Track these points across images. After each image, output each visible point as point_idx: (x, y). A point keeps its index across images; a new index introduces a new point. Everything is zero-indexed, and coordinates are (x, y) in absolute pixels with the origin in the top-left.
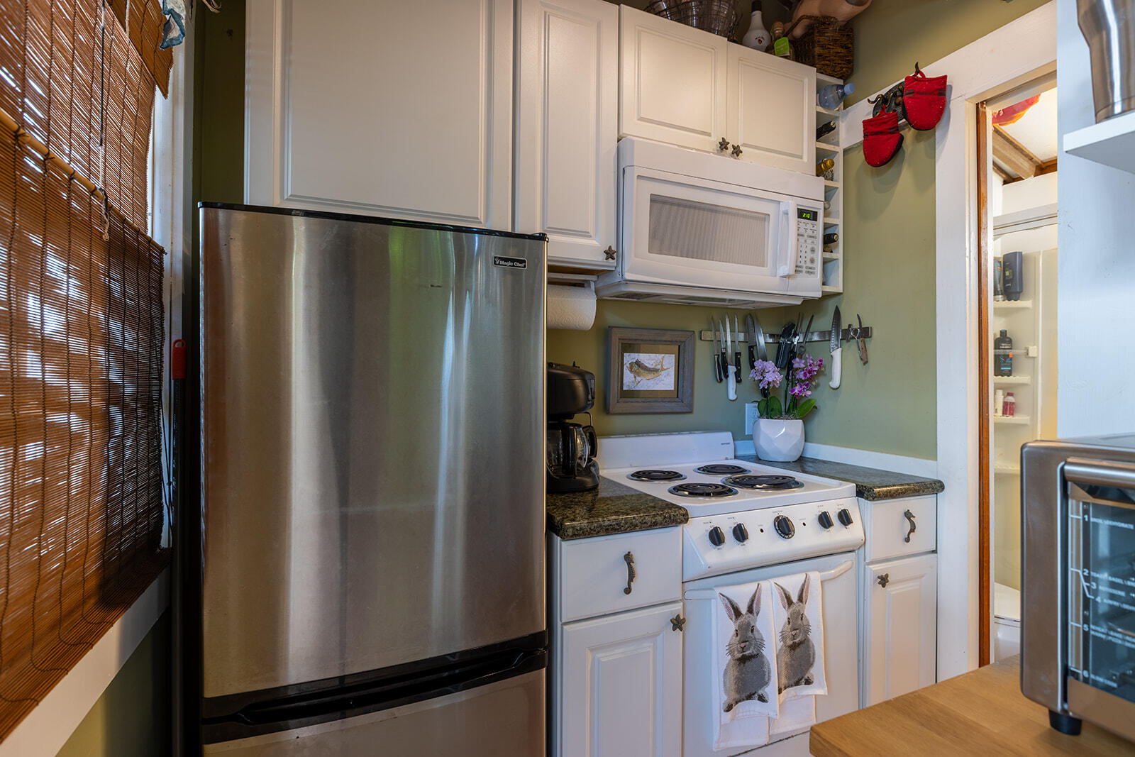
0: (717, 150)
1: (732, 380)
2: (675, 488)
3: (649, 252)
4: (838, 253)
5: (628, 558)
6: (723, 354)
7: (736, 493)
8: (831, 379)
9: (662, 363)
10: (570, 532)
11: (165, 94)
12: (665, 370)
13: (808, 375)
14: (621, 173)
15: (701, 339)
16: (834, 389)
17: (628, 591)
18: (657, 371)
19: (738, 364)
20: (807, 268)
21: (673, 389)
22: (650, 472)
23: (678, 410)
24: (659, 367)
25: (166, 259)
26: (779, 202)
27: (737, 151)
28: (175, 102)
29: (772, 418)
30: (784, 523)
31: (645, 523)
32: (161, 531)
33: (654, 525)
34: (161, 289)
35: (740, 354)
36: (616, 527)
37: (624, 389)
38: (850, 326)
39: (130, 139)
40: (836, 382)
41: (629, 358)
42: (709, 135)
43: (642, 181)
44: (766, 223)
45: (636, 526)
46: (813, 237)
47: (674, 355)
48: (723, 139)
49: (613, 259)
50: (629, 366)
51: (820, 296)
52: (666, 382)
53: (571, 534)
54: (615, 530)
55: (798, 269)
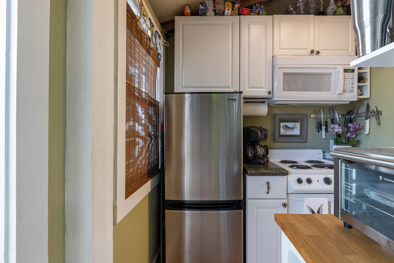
0: (310, 54)
1: (323, 132)
2: (290, 166)
3: (283, 91)
4: (368, 83)
5: (268, 183)
6: (320, 122)
7: (312, 168)
8: (365, 131)
9: (295, 126)
10: (249, 173)
11: (159, 68)
12: (296, 128)
13: (355, 129)
14: (273, 67)
15: (310, 117)
16: (367, 135)
17: (268, 193)
18: (293, 128)
19: (326, 125)
20: (349, 90)
21: (299, 134)
22: (286, 161)
23: (301, 141)
24: (294, 127)
25: (160, 104)
26: (336, 68)
27: (318, 53)
28: (161, 69)
29: (338, 145)
30: (327, 180)
31: (273, 173)
32: (159, 165)
33: (276, 175)
34: (159, 111)
35: (327, 122)
36: (263, 173)
37: (281, 134)
38: (372, 110)
39: (153, 79)
40: (367, 132)
41: (282, 124)
42: (307, 49)
43: (279, 69)
44: (331, 76)
45: (270, 174)
46: (353, 79)
47: (299, 123)
48: (312, 50)
49: (271, 94)
50: (282, 127)
51: (357, 100)
52: (297, 132)
53: (249, 174)
54: (263, 174)
55: (344, 91)
